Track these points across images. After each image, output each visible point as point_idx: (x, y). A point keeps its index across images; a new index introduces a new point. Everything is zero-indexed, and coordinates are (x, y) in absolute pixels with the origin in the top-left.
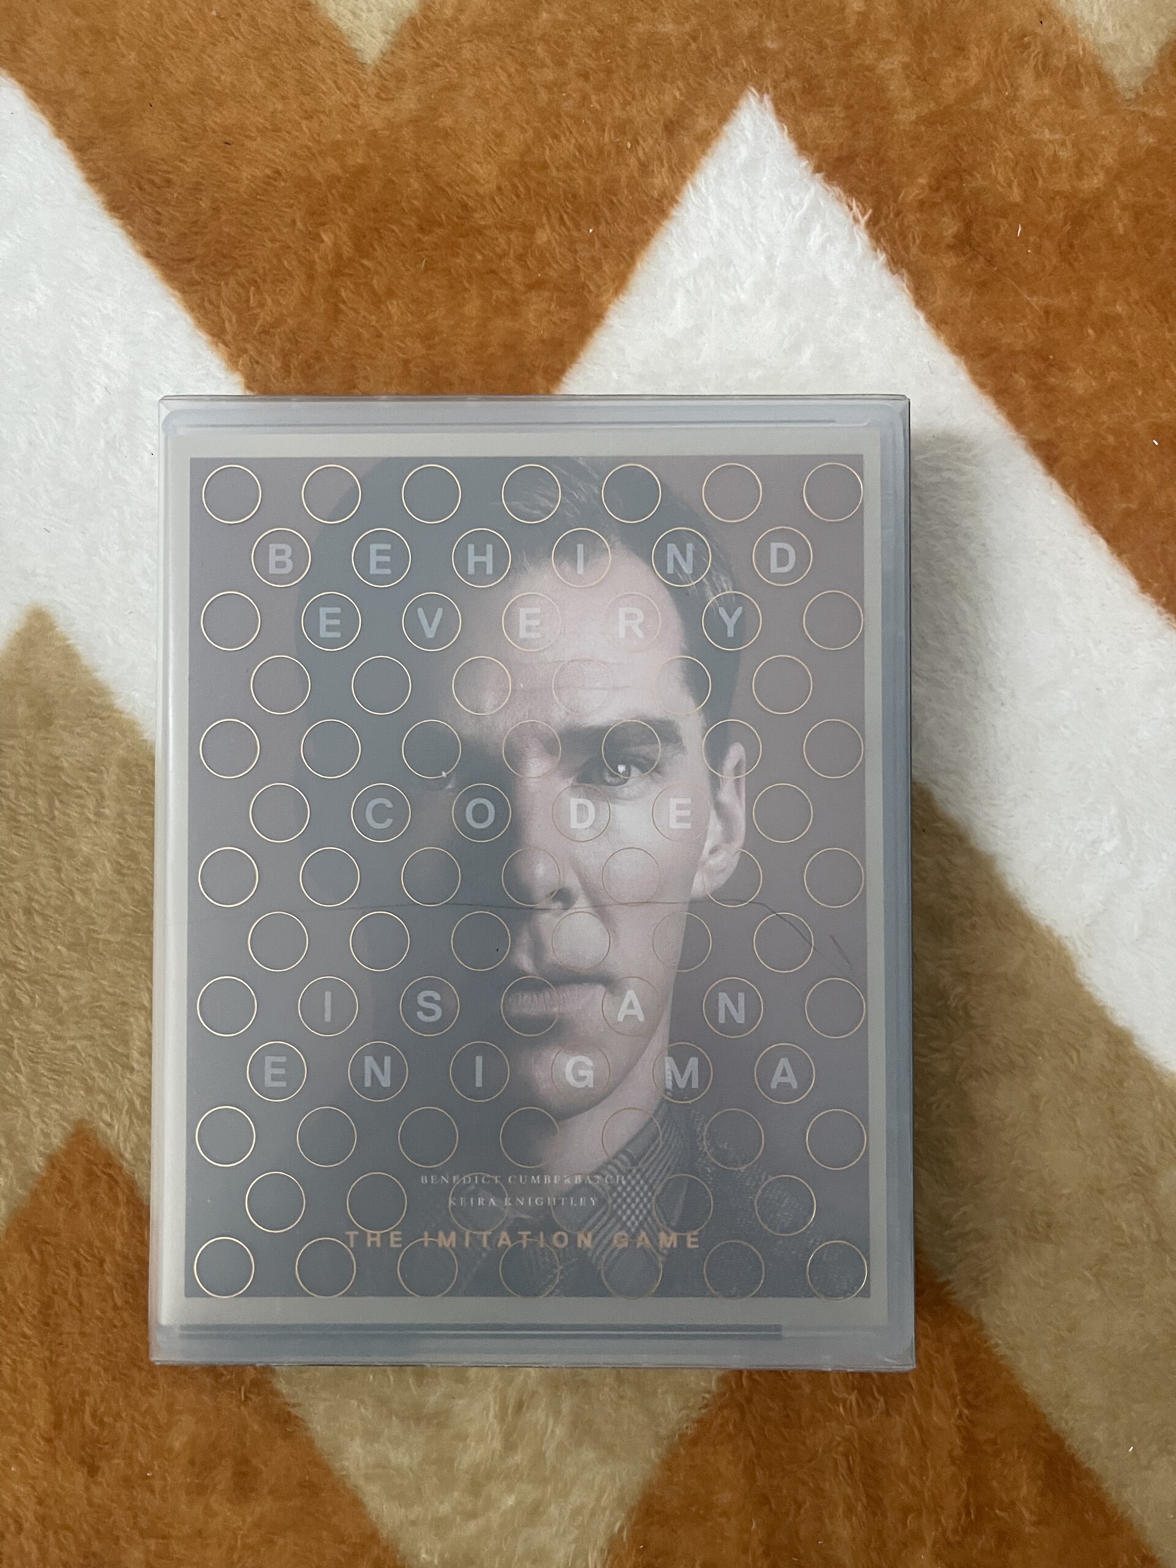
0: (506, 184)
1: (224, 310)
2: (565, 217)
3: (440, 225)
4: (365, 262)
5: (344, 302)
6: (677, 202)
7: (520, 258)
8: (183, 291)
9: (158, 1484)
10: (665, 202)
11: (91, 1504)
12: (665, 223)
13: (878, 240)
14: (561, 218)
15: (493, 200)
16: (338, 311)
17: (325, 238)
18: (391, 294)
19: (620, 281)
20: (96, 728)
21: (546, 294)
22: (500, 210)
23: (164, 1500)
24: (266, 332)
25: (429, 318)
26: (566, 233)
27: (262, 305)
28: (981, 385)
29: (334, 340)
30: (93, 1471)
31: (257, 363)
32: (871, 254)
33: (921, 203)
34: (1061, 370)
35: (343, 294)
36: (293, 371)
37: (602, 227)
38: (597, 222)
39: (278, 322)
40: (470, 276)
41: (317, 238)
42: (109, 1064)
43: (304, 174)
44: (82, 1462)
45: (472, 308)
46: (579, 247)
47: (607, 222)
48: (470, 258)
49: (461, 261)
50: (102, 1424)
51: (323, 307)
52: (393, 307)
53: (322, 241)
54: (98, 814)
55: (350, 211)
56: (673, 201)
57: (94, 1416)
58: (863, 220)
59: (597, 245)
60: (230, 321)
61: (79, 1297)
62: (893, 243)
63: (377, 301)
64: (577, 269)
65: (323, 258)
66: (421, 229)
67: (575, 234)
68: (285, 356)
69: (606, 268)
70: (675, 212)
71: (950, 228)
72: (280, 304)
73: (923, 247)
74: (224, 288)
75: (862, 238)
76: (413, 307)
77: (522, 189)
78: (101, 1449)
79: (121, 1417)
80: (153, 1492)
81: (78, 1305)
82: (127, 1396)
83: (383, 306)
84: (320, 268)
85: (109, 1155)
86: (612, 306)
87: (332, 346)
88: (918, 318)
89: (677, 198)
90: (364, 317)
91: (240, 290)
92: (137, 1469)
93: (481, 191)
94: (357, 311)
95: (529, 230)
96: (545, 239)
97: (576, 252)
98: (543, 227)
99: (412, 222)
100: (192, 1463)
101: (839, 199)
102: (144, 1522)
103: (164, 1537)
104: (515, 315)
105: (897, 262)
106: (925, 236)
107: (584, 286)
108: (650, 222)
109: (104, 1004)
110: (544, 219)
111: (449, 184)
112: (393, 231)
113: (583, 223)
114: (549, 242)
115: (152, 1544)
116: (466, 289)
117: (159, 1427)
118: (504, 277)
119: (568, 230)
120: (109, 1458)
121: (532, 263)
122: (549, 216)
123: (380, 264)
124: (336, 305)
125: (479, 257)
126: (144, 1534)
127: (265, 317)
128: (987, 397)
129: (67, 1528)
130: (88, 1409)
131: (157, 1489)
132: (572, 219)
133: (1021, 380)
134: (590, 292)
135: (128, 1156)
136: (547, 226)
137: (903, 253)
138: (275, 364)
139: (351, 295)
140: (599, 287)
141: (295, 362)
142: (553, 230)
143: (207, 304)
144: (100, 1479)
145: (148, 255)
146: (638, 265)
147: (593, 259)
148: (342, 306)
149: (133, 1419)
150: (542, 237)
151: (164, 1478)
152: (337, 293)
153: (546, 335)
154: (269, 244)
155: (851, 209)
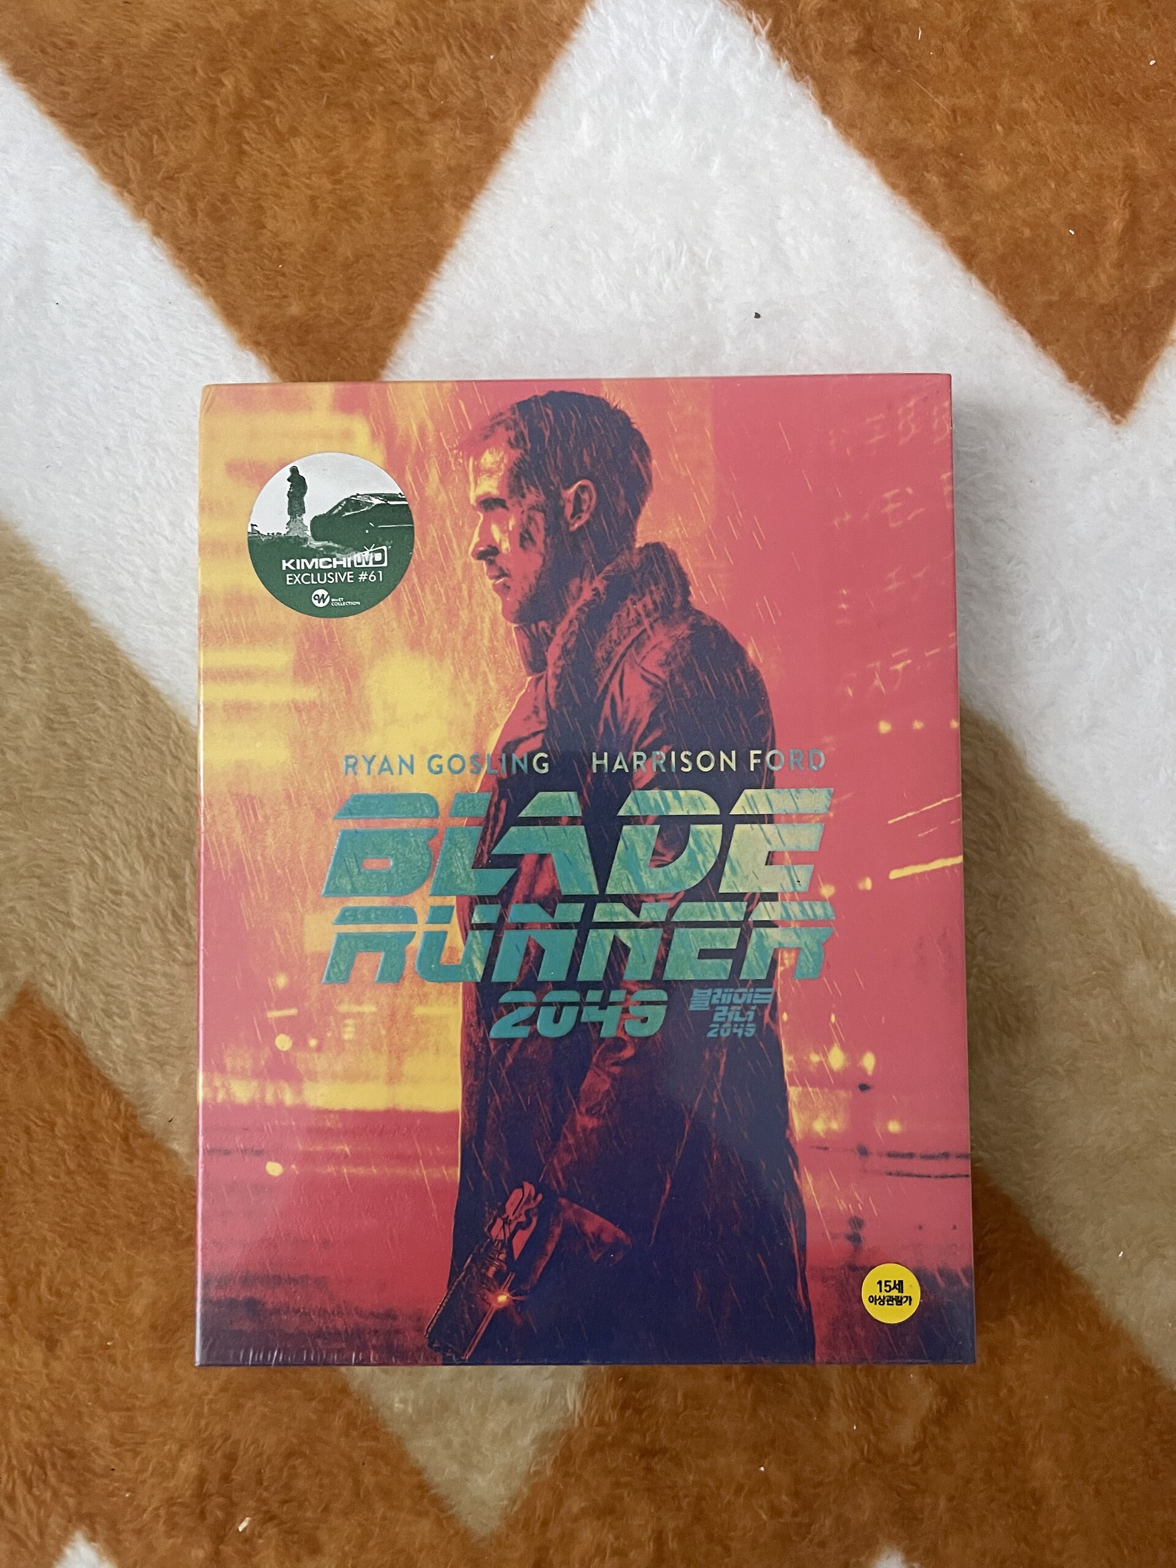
0: (405, 19)
1: (128, 159)
2: (465, 45)
3: (341, 61)
4: (267, 102)
5: (248, 143)
6: (576, 24)
7: (423, 88)
8: (87, 146)
9: (119, 1354)
10: (565, 24)
11: (51, 1381)
12: (567, 45)
13: (780, 50)
14: (462, 49)
15: (392, 33)
16: (242, 152)
17: (226, 82)
18: (294, 131)
19: (525, 104)
20: (20, 585)
21: (450, 122)
22: (400, 43)
23: (127, 1369)
24: (171, 178)
25: (334, 153)
26: (467, 61)
27: (166, 153)
28: (894, 186)
29: (239, 181)
30: (52, 1344)
31: (163, 209)
32: (774, 64)
33: (821, 12)
34: (971, 167)
35: (246, 133)
36: (200, 215)
37: (503, 52)
38: (498, 48)
39: (184, 167)
40: (372, 109)
41: (221, 84)
42: (50, 924)
43: (203, 25)
44: (40, 1336)
45: (377, 140)
46: (480, 74)
47: (507, 48)
48: (372, 92)
49: (363, 94)
50: (59, 1294)
51: (226, 148)
52: (298, 145)
53: (223, 85)
54: (25, 669)
55: (249, 54)
56: (574, 24)
57: (50, 1288)
58: (763, 32)
59: (500, 70)
60: (135, 170)
61: (31, 1165)
62: (795, 51)
63: (281, 139)
64: (480, 96)
65: (225, 103)
66: (323, 67)
67: (476, 61)
68: (191, 200)
69: (509, 93)
70: (575, 35)
71: (851, 35)
72: (183, 149)
73: (826, 55)
74: (127, 139)
75: (764, 49)
76: (316, 143)
77: (420, 21)
78: (58, 1321)
79: (79, 1286)
80: (114, 1362)
81: (28, 1171)
82: (83, 1263)
83: (287, 145)
84: (222, 111)
85: (55, 1016)
86: (517, 130)
87: (238, 187)
88: (825, 124)
89: (577, 20)
90: (269, 157)
91: (143, 139)
92: (96, 1339)
93: (379, 26)
94: (259, 151)
95: (430, 60)
96: (447, 68)
97: (478, 79)
98: (443, 56)
99: (312, 60)
100: (153, 1327)
101: (740, 14)
102: (107, 1394)
103: (128, 1409)
104: (421, 144)
105: (799, 71)
106: (827, 43)
107: (488, 112)
108: (551, 45)
109: (40, 862)
110: (444, 48)
111: (347, 23)
112: (293, 70)
113: (483, 50)
114: (451, 70)
115: (116, 1418)
116: (370, 123)
117: (118, 1293)
118: (406, 106)
119: (469, 57)
120: (67, 1330)
121: (434, 92)
122: (449, 47)
123: (282, 103)
124: (239, 146)
125: (381, 89)
126: (107, 1407)
127: (169, 162)
128: (900, 197)
129: (29, 1408)
130: (44, 1280)
131: (119, 1359)
132: (474, 47)
133: (934, 179)
134: (495, 118)
135: (73, 1015)
136: (448, 56)
137: (807, 62)
138: (183, 207)
139: (254, 136)
140: (503, 112)
141: (201, 205)
142: (453, 57)
143: (111, 155)
144: (59, 1352)
145: (52, 114)
146: (542, 88)
147: (495, 85)
148: (245, 147)
149: (91, 1286)
150: (444, 65)
151: (126, 1347)
152: (239, 134)
153: (453, 163)
154: (171, 93)
155: (750, 20)
